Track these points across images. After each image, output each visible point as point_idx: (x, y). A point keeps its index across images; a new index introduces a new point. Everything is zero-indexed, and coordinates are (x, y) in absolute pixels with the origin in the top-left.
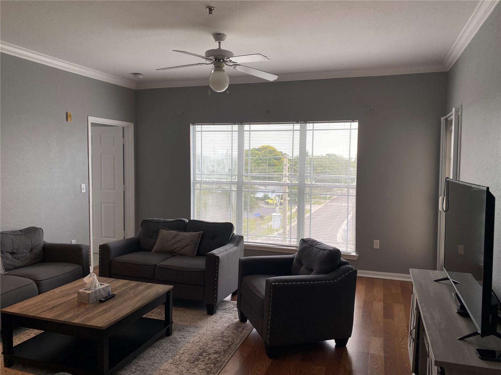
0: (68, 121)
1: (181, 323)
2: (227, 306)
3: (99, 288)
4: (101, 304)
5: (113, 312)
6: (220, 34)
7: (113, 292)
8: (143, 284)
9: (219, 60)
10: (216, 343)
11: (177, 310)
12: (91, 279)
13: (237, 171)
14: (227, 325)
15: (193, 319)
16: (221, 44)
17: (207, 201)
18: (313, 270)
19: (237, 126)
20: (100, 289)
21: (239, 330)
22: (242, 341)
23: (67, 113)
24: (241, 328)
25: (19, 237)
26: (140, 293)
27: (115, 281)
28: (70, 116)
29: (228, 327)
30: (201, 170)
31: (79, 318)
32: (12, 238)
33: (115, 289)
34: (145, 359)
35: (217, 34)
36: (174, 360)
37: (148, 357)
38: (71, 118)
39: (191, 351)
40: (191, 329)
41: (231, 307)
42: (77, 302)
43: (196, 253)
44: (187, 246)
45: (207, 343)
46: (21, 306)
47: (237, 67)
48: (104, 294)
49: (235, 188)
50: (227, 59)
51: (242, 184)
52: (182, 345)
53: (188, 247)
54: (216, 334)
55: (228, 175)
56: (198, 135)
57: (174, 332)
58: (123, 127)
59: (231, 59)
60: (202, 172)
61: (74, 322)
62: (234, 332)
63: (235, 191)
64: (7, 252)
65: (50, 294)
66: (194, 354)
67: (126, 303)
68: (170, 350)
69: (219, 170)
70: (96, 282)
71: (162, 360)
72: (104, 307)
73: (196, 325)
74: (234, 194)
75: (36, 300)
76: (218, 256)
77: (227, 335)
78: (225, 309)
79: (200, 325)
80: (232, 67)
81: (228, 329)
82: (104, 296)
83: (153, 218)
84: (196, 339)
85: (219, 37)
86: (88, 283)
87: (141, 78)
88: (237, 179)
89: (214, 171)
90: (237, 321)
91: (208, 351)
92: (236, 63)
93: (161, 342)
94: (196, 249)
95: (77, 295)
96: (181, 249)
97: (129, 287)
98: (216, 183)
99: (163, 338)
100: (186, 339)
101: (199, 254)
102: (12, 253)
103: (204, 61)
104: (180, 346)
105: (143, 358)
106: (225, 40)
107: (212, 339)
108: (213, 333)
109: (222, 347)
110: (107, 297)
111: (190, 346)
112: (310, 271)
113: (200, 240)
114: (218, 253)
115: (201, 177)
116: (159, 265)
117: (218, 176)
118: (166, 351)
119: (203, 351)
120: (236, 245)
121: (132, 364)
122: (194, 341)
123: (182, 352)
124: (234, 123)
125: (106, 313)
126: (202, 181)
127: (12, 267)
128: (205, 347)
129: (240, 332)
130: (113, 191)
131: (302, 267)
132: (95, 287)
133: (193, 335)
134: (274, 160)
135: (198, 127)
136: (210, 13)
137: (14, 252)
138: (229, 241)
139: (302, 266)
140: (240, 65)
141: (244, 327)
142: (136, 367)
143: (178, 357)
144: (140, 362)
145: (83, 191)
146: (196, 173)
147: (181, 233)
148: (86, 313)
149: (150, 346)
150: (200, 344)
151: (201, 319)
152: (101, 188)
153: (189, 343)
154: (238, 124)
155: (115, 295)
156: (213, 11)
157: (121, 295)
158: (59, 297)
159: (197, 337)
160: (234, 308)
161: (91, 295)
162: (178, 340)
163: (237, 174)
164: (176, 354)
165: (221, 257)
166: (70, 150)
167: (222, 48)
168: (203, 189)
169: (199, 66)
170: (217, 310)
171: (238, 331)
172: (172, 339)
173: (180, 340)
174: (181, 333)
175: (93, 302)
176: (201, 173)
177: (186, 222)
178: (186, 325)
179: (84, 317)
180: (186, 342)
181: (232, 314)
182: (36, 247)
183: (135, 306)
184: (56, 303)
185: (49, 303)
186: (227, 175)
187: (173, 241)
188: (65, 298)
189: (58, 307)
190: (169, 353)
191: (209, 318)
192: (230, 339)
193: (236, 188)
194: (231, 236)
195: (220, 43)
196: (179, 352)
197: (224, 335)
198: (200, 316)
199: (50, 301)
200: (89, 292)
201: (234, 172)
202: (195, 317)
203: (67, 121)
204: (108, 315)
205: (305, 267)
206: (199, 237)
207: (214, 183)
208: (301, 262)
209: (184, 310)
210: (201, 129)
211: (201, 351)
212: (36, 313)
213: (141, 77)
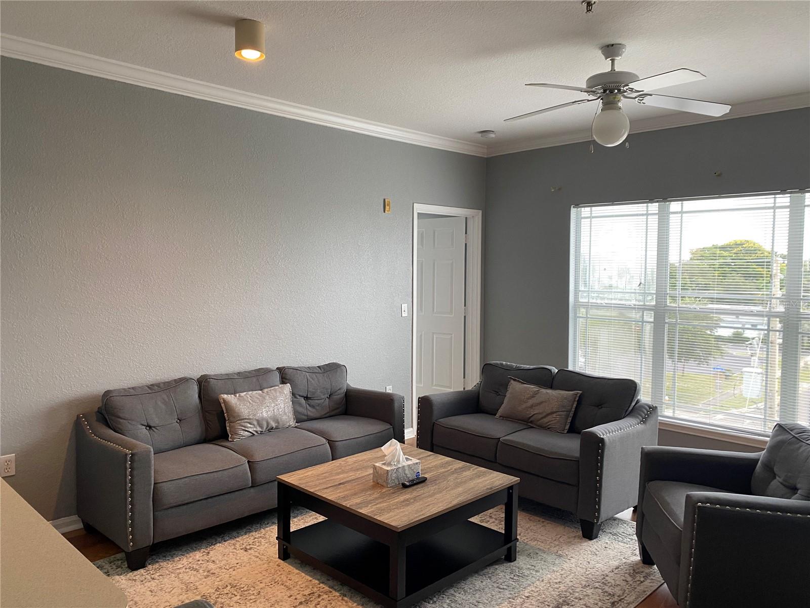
0: (386, 212)
1: (535, 543)
2: (621, 529)
3: (404, 464)
4: (404, 491)
5: (417, 505)
6: (613, 45)
7: (425, 473)
8: (472, 467)
9: (612, 91)
10: (589, 591)
11: (530, 520)
12: (392, 448)
13: (655, 286)
14: (616, 563)
15: (555, 540)
16: (616, 62)
17: (598, 338)
18: (798, 490)
19: (657, 204)
20: (404, 466)
21: (638, 578)
22: (641, 600)
23: (384, 200)
24: (641, 576)
25: (316, 376)
26: (465, 482)
27: (431, 456)
28: (388, 205)
29: (617, 568)
30: (588, 285)
31: (369, 507)
32: (308, 376)
33: (429, 470)
34: (465, 592)
35: (608, 46)
36: (513, 605)
37: (471, 589)
38: (390, 207)
39: (543, 596)
40: (550, 558)
41: (629, 532)
42: (372, 481)
43: (567, 427)
44: (552, 413)
45: (573, 588)
46: (302, 476)
47: (647, 100)
48: (411, 476)
49: (651, 318)
50: (624, 87)
51: (664, 310)
52: (529, 583)
53: (554, 415)
54: (592, 575)
55: (638, 293)
56: (585, 223)
57: (519, 557)
58: (466, 218)
59: (631, 85)
60: (590, 287)
61: (360, 511)
62: (628, 580)
63: (651, 322)
64: (300, 396)
65: (340, 464)
66: (546, 603)
67: (440, 495)
68: (508, 586)
69: (622, 284)
70: (399, 455)
71: (492, 601)
72: (407, 495)
73: (560, 552)
74: (648, 328)
75: (322, 469)
76: (603, 438)
77: (613, 582)
78: (615, 534)
79: (567, 553)
80: (637, 99)
81: (616, 571)
82: (411, 479)
83: (501, 362)
84: (555, 577)
85: (611, 50)
86: (387, 454)
87: (493, 138)
88: (655, 302)
89: (611, 286)
90: (636, 560)
91: (573, 604)
92: (641, 93)
93: (497, 569)
94: (568, 421)
95: (372, 472)
96: (542, 418)
97: (449, 470)
98: (614, 307)
99: (501, 564)
100: (538, 574)
101: (573, 430)
102: (307, 398)
103: (585, 96)
104: (525, 583)
105: (463, 589)
106: (623, 55)
107: (584, 583)
108: (587, 573)
109: (599, 603)
110: (413, 480)
111: (543, 587)
112: (792, 490)
113: (575, 405)
114: (604, 432)
115: (589, 296)
116: (504, 440)
117: (619, 296)
118: (502, 587)
119: (564, 601)
120: (642, 421)
121: (446, 595)
122: (551, 579)
123: (527, 595)
124: (651, 200)
125: (407, 505)
126: (590, 304)
127: (305, 418)
128: (568, 594)
129: (638, 583)
130: (450, 316)
131: (775, 480)
132: (398, 462)
133: (552, 568)
134: (757, 265)
135: (585, 211)
136: (589, 10)
137: (309, 396)
138: (627, 413)
139: (775, 478)
140: (651, 95)
141: (646, 573)
142: (450, 602)
143: (519, 601)
144: (457, 595)
145: (405, 314)
146: (580, 289)
147: (544, 391)
148: (381, 500)
149: (476, 571)
150: (560, 587)
151: (569, 543)
152: (433, 310)
153: (543, 581)
154: (657, 202)
155: (426, 480)
156: (593, 6)
157: (435, 480)
158: (352, 470)
159: (558, 573)
160: (632, 536)
161: (390, 473)
162: (524, 573)
163: (655, 292)
164: (516, 595)
165: (609, 439)
166: (387, 253)
167: (617, 69)
168: (591, 318)
169: (576, 106)
170: (600, 532)
171: (634, 579)
172: (514, 568)
173: (528, 572)
174: (532, 561)
175: (393, 485)
176: (588, 290)
177: (554, 372)
178: (542, 548)
179: (375, 507)
180: (538, 578)
181: (627, 546)
182: (336, 392)
183: (451, 502)
184: (345, 478)
185: (338, 477)
186: (635, 293)
187: (531, 402)
188: (358, 473)
189: (346, 485)
190: (506, 591)
191: (585, 544)
192: (618, 591)
193: (653, 317)
194: (633, 404)
195: (613, 61)
196: (522, 592)
197: (607, 581)
198: (569, 538)
199: (338, 474)
200: (389, 468)
201: (649, 288)
202: (560, 537)
203: (384, 212)
204: (409, 509)
205: (780, 480)
206: (575, 401)
207: (611, 307)
208: (773, 471)
209: (543, 522)
210: (591, 214)
211: (561, 601)
212: (317, 489)
213: (493, 136)
